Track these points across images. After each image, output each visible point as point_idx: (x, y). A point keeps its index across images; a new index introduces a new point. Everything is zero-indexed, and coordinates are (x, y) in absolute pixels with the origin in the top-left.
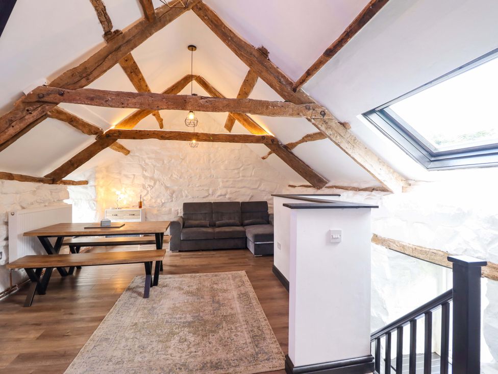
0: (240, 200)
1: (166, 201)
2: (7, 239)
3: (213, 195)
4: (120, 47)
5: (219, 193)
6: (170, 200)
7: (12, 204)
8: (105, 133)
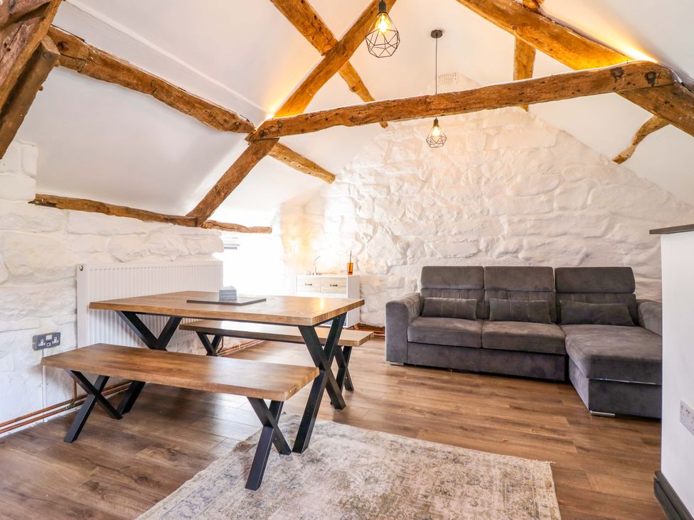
0: (554, 263)
1: (395, 263)
3: (487, 251)
5: (501, 248)
6: (401, 262)
8: (258, 130)
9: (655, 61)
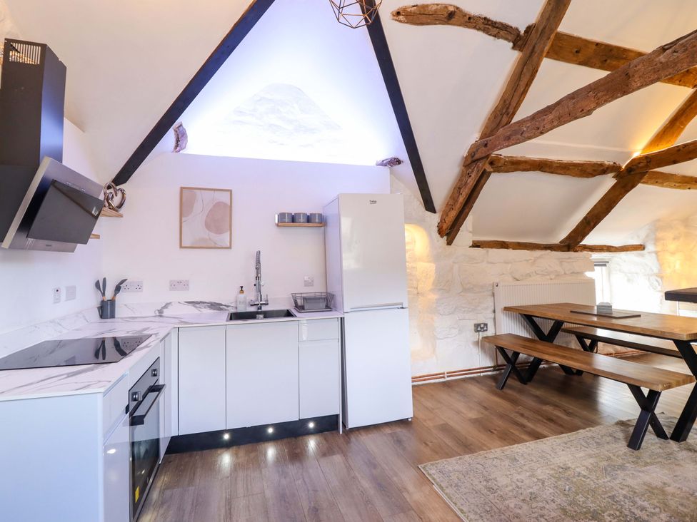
2: (494, 312)
4: (534, 47)
7: (501, 275)
8: (626, 167)
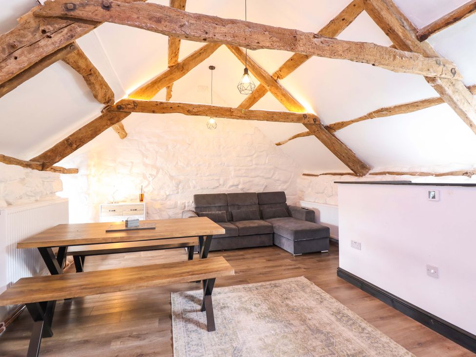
1: (171, 193)
3: (224, 185)
5: (231, 183)
6: (176, 192)
8: (116, 104)
9: (316, 115)
